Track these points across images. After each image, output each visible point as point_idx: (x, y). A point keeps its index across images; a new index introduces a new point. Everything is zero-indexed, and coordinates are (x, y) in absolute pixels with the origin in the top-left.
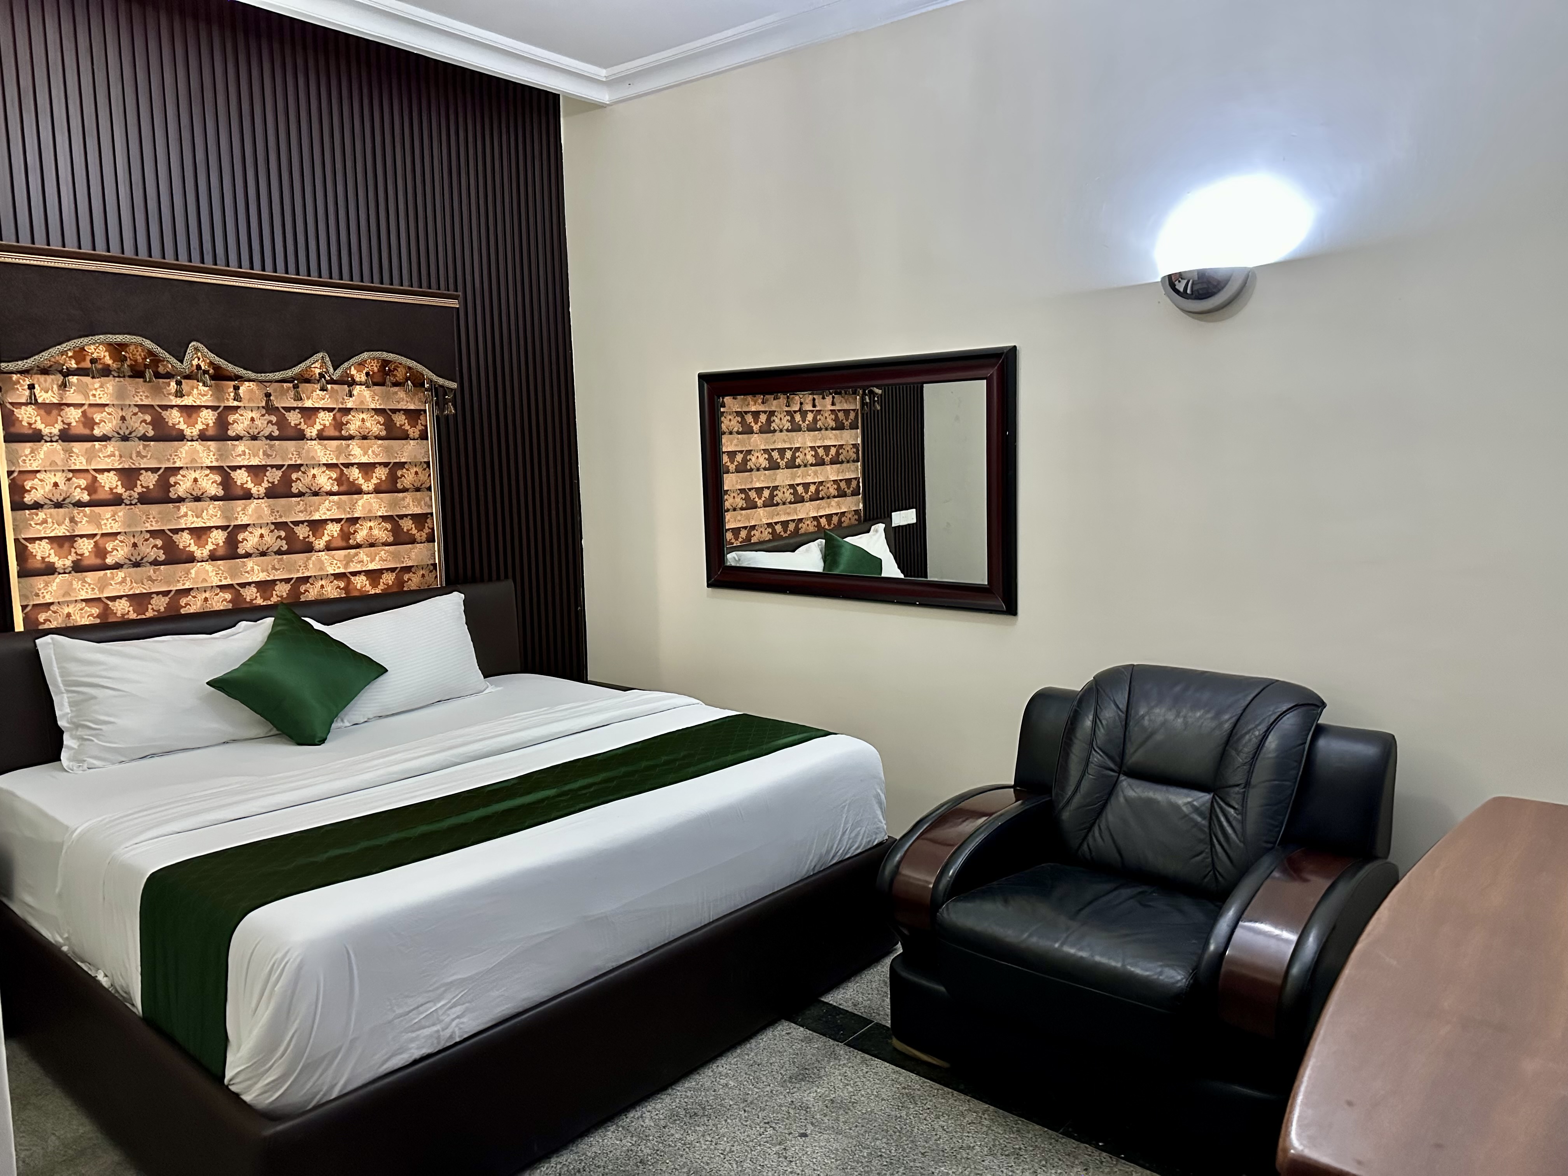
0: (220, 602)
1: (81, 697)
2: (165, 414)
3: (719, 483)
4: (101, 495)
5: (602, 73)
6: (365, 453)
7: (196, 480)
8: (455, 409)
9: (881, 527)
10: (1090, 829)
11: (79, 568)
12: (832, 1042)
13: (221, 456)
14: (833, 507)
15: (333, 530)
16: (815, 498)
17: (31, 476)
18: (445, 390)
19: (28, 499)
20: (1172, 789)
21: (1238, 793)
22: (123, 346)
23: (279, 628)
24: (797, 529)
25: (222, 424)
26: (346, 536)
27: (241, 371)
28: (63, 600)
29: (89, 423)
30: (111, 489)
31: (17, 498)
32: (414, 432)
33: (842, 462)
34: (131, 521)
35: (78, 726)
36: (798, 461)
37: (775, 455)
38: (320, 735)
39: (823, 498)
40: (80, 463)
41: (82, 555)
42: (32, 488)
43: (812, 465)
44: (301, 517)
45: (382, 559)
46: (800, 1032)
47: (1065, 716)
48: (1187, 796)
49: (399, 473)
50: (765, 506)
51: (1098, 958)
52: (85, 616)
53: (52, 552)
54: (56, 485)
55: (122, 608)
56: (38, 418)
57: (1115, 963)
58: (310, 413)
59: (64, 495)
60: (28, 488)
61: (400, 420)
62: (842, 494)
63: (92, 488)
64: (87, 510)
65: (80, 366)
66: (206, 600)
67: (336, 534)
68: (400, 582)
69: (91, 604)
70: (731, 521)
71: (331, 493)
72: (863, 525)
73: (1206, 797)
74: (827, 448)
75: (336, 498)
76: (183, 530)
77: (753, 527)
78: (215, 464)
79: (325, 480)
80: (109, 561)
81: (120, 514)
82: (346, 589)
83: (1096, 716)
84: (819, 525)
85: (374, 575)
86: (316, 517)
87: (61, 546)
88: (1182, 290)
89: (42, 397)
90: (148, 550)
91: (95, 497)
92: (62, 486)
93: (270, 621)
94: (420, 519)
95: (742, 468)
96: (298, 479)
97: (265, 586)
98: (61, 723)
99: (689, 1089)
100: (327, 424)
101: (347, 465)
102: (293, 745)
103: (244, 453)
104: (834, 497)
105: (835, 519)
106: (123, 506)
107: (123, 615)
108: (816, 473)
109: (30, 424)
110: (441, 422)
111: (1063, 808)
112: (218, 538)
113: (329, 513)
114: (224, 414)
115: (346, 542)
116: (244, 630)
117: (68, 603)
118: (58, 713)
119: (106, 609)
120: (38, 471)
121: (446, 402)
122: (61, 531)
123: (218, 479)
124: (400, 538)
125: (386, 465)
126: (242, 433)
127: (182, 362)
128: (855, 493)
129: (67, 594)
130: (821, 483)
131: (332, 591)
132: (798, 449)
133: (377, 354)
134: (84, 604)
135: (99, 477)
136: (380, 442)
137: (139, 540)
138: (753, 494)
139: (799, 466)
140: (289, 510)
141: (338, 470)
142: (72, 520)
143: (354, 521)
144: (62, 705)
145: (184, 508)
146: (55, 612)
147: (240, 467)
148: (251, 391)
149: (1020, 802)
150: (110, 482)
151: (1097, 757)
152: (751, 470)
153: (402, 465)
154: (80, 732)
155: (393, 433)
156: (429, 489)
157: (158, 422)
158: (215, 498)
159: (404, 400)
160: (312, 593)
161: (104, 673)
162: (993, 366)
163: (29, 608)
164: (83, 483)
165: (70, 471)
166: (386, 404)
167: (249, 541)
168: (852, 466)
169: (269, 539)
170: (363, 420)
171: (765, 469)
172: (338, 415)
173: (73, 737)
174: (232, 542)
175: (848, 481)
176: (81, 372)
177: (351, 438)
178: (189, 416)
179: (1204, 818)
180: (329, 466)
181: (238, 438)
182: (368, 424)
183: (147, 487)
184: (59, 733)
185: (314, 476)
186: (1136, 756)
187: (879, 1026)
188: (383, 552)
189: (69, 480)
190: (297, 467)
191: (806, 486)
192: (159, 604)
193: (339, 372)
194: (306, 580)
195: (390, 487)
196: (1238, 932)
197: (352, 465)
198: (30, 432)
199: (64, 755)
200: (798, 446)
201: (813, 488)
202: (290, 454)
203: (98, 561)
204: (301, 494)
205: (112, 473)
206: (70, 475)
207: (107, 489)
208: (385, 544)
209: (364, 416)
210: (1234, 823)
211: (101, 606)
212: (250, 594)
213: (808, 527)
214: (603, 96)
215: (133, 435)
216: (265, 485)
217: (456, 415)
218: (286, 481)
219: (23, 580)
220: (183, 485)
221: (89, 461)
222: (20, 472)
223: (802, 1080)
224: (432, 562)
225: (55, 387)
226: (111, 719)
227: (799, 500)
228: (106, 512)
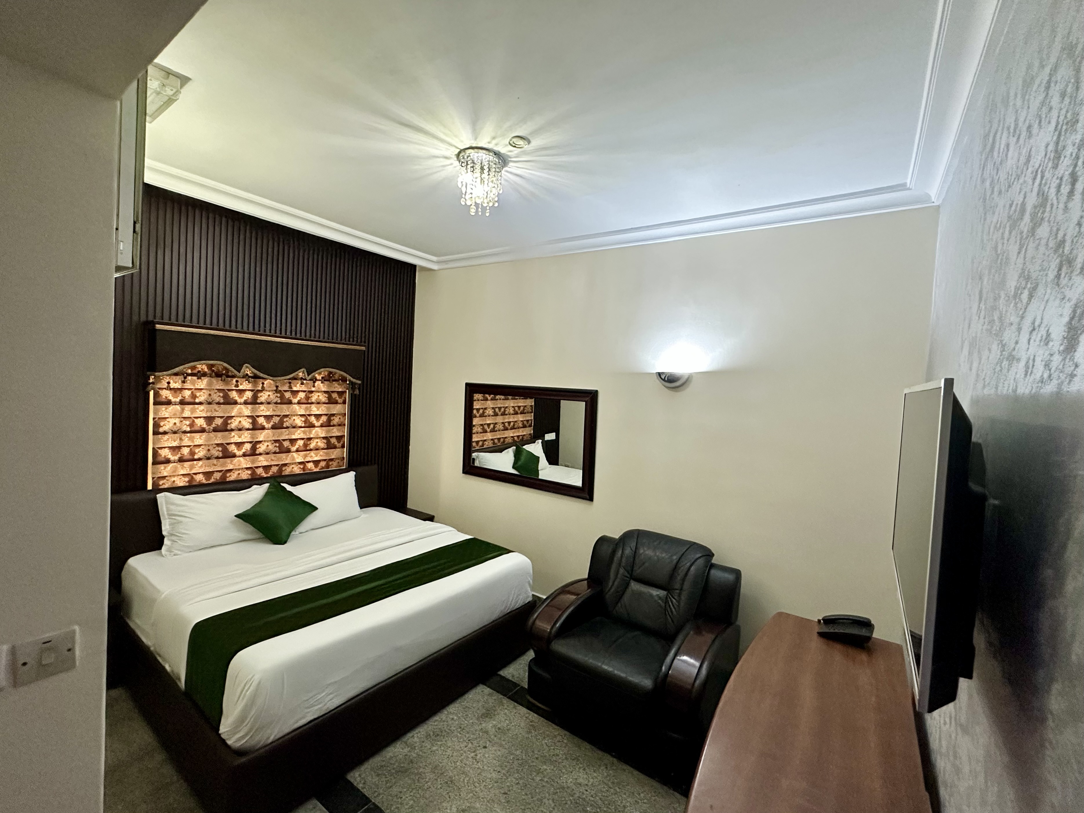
0: (245, 475)
1: (175, 521)
2: (229, 393)
3: (471, 421)
4: (196, 428)
5: (434, 258)
6: (318, 410)
7: (240, 422)
8: (360, 392)
9: (540, 441)
10: (617, 603)
11: (181, 460)
12: (502, 696)
13: (253, 410)
14: (521, 432)
15: (301, 443)
16: (513, 428)
17: (163, 420)
18: (355, 384)
19: (161, 430)
20: (651, 588)
21: (677, 593)
22: (212, 366)
23: (271, 490)
24: (504, 441)
25: (255, 397)
26: (305, 445)
27: (266, 376)
28: (172, 474)
29: (194, 396)
30: (201, 425)
31: (156, 430)
32: (340, 401)
33: (525, 413)
34: (208, 439)
35: (172, 535)
36: (506, 412)
37: (497, 410)
38: (284, 539)
39: (516, 429)
40: (187, 414)
41: (183, 455)
42: (164, 425)
43: (512, 414)
44: (287, 437)
45: (321, 456)
46: (487, 690)
47: (610, 550)
48: (657, 591)
49: (332, 418)
50: (491, 432)
51: (616, 672)
52: (181, 482)
53: (170, 453)
54: (175, 424)
55: (200, 478)
56: (171, 395)
57: (623, 675)
58: (295, 393)
59: (178, 428)
60: (162, 425)
61: (335, 396)
62: (524, 426)
63: (191, 425)
64: (188, 435)
65: (193, 372)
66: (239, 474)
67: (301, 445)
68: (328, 466)
69: (184, 476)
70: (475, 438)
71: (301, 427)
72: (532, 440)
73: (665, 593)
74: (519, 407)
75: (303, 429)
76: (231, 443)
77: (485, 440)
78: (250, 414)
79: (299, 421)
80: (196, 457)
81: (204, 436)
82: (304, 469)
83: (623, 552)
84: (514, 440)
85: (316, 463)
86: (294, 437)
87: (174, 451)
88: (663, 378)
89: (173, 385)
90: (215, 452)
91: (193, 429)
92: (178, 424)
93: (267, 485)
94: (339, 438)
95: (482, 416)
96: (287, 421)
97: (267, 468)
98: (164, 533)
99: (436, 720)
100: (303, 397)
101: (309, 415)
102: (271, 544)
103: (263, 410)
104: (521, 428)
105: (521, 437)
106: (205, 433)
107: (200, 481)
108: (514, 418)
109: (166, 397)
110: (353, 396)
111: (607, 593)
112: (248, 447)
113: (299, 435)
114: (256, 394)
115: (306, 448)
116: (255, 489)
117: (174, 476)
118: (163, 528)
119: (192, 479)
120: (167, 418)
121: (355, 388)
122: (175, 444)
123: (250, 421)
124: (330, 446)
125: (326, 415)
126: (264, 401)
127: (239, 372)
128: (530, 426)
129: (174, 471)
130: (516, 422)
131: (297, 470)
132: (507, 407)
133: (327, 369)
134: (182, 476)
135: (196, 420)
136: (325, 405)
137: (211, 448)
138: (486, 427)
139: (507, 415)
140: (281, 434)
141: (305, 417)
142: (181, 439)
143: (310, 439)
144: (165, 525)
145: (233, 434)
146: (167, 480)
147: (261, 416)
148: (270, 384)
149: (589, 590)
150: (201, 423)
151: (622, 571)
152: (486, 416)
153: (333, 415)
154: (174, 538)
155: (331, 401)
156: (345, 425)
157: (226, 396)
158: (248, 429)
159: (338, 387)
160: (287, 471)
161: (187, 511)
162: (588, 397)
163: (155, 479)
164: (188, 423)
165: (182, 418)
166: (329, 389)
167: (262, 448)
168: (529, 414)
169: (270, 447)
170: (319, 396)
171: (492, 416)
172: (308, 394)
173: (169, 540)
174: (254, 448)
175: (528, 421)
176: (192, 375)
177: (312, 403)
178: (240, 394)
179: (663, 602)
180: (301, 415)
181: (262, 403)
182: (320, 397)
183: (217, 425)
184: (163, 537)
185: (294, 420)
186: (638, 571)
187: (522, 688)
188: (321, 452)
189: (181, 421)
190: (286, 416)
191: (509, 423)
192: (217, 476)
193: (310, 376)
194: (285, 465)
195: (328, 424)
196: (675, 661)
197: (312, 415)
198: (166, 400)
199: (164, 548)
200: (507, 406)
201: (512, 424)
202: (285, 410)
203: (191, 457)
204: (287, 428)
205: (202, 419)
206: (182, 419)
207: (199, 425)
208: (323, 449)
209: (319, 394)
210: (675, 606)
211: (190, 477)
212: (260, 471)
213: (509, 440)
214: (435, 267)
215: (214, 402)
216: (272, 423)
217: (359, 395)
218: (281, 422)
219: (154, 466)
220: (234, 424)
221: (192, 413)
222: (159, 418)
223: (487, 717)
224: (342, 456)
225: (180, 381)
226: (187, 532)
227: (506, 429)
228: (197, 435)
